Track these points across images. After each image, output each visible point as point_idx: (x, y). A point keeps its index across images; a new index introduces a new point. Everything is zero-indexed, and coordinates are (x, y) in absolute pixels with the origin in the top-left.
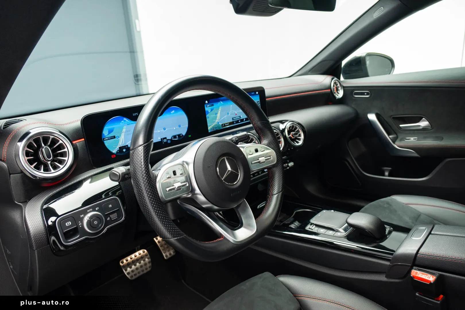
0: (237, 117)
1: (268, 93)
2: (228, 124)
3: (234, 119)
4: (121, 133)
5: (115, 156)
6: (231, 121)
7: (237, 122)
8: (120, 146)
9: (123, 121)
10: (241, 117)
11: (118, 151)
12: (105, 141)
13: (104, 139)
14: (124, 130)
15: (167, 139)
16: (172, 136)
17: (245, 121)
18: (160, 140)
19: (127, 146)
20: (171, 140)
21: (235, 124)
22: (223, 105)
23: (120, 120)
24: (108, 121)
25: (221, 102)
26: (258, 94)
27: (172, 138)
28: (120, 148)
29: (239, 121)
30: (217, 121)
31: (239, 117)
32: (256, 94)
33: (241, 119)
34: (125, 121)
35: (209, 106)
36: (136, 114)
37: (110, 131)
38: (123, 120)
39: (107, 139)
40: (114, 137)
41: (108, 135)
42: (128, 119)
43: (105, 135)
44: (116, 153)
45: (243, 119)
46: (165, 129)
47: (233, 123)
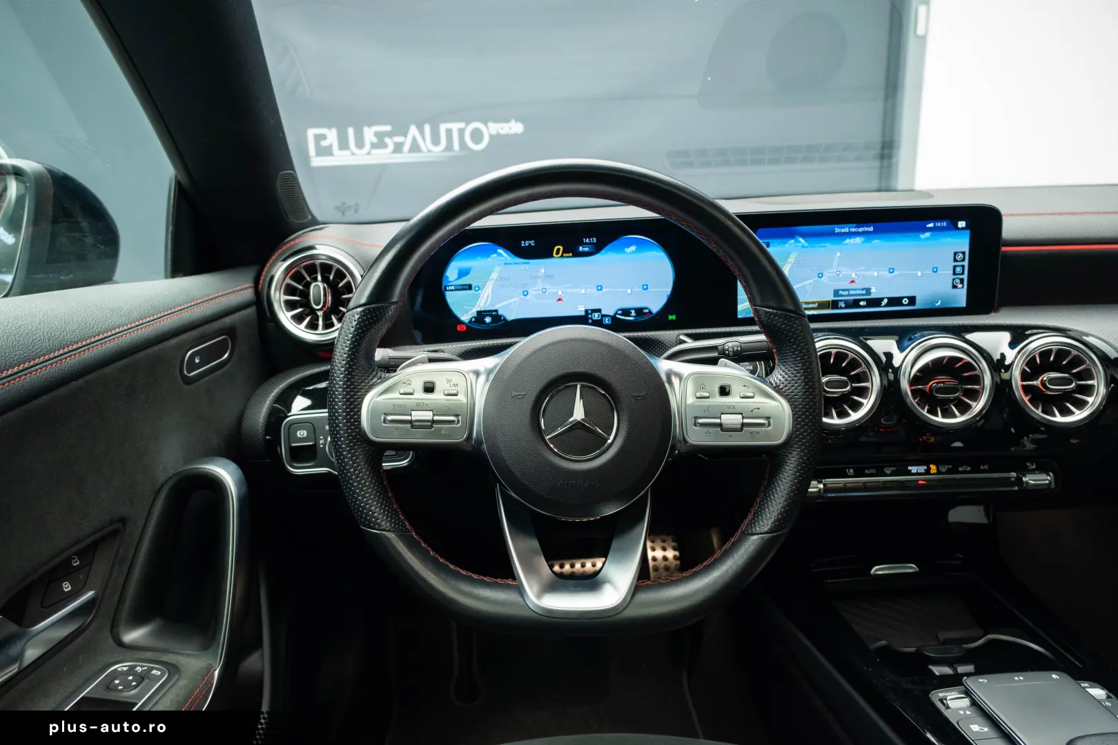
0: (855, 290)
1: (1011, 228)
2: (816, 305)
3: (842, 296)
4: (486, 279)
5: (465, 329)
6: (830, 297)
7: (856, 303)
8: (479, 309)
9: (495, 255)
10: (873, 291)
11: (473, 320)
12: (447, 293)
13: (445, 287)
14: (494, 275)
15: (603, 313)
16: (619, 310)
17: (887, 305)
18: (583, 314)
19: (496, 311)
20: (614, 318)
21: (841, 308)
22: (807, 247)
23: (486, 253)
24: (460, 251)
25: (801, 239)
26: (963, 229)
27: (616, 313)
28: (479, 313)
29: (862, 303)
31: (864, 292)
32: (958, 228)
33: (872, 296)
34: (500, 255)
36: (530, 244)
37: (463, 273)
38: (496, 252)
39: (453, 288)
40: (470, 287)
41: (456, 280)
42: (509, 252)
43: (450, 280)
44: (467, 321)
45: (882, 299)
46: (600, 288)
47: (834, 304)
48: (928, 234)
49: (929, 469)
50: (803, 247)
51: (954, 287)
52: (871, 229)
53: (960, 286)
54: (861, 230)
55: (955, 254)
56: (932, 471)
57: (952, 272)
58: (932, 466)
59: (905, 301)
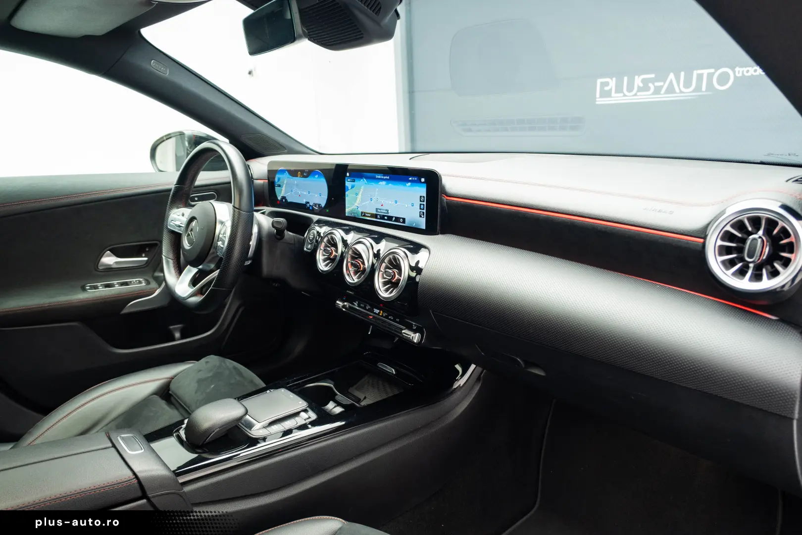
0: (383, 210)
2: (370, 215)
3: (378, 212)
4: (283, 184)
5: (279, 203)
6: (374, 212)
7: (383, 217)
8: (282, 195)
10: (389, 212)
12: (275, 188)
13: (275, 185)
15: (310, 204)
17: (395, 221)
18: (305, 203)
19: (285, 197)
20: (312, 207)
21: (378, 218)
23: (284, 172)
25: (365, 180)
26: (423, 182)
27: (313, 205)
28: (282, 197)
29: (385, 218)
30: (356, 204)
31: (386, 212)
32: (421, 182)
33: (389, 215)
34: (286, 174)
35: (350, 181)
37: (278, 180)
40: (280, 186)
43: (276, 182)
44: (280, 200)
45: (392, 217)
46: (309, 193)
47: (375, 216)
48: (409, 184)
49: (380, 312)
50: (365, 184)
51: (420, 216)
52: (388, 178)
53: (423, 216)
54: (385, 177)
55: (421, 197)
56: (381, 314)
57: (419, 207)
58: (381, 311)
59: (401, 220)
